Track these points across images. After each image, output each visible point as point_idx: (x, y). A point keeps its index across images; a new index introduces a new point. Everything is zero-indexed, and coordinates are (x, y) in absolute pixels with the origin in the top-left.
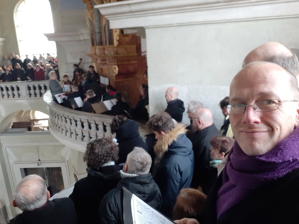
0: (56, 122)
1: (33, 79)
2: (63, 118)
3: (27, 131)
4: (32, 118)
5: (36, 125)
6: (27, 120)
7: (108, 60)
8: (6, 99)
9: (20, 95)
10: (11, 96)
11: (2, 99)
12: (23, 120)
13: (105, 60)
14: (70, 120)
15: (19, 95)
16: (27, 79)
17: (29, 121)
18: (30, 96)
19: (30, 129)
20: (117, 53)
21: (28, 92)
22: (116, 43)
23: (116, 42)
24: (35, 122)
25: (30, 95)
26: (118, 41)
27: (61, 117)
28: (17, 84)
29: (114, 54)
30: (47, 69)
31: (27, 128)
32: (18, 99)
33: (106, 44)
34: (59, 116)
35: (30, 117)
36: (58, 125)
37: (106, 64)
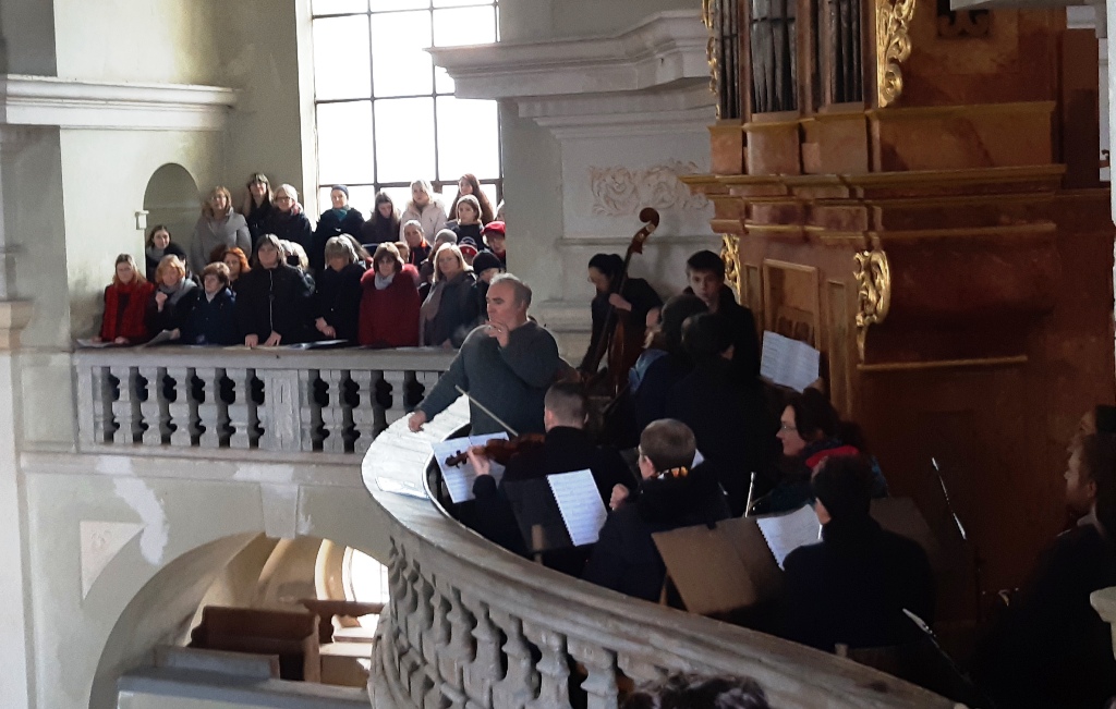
0: (415, 642)
1: (352, 337)
2: (455, 617)
3: (273, 675)
4: (321, 595)
5: (339, 639)
6: (287, 604)
7: (821, 212)
8: (184, 453)
9: (262, 431)
10: (212, 434)
11: (161, 451)
12: (272, 602)
13: (807, 214)
14: (496, 639)
15: (256, 432)
16: (313, 336)
17: (304, 610)
18: (318, 446)
19: (293, 667)
20: (891, 159)
21: (307, 414)
22: (886, 84)
23: (889, 76)
24: (335, 621)
25: (320, 434)
26: (905, 68)
27: (447, 607)
28: (253, 362)
29: (871, 167)
30: (441, 275)
31: (276, 658)
32: (245, 460)
33: (818, 101)
34: (436, 602)
35: (311, 586)
36: (425, 662)
37: (806, 239)
